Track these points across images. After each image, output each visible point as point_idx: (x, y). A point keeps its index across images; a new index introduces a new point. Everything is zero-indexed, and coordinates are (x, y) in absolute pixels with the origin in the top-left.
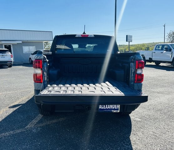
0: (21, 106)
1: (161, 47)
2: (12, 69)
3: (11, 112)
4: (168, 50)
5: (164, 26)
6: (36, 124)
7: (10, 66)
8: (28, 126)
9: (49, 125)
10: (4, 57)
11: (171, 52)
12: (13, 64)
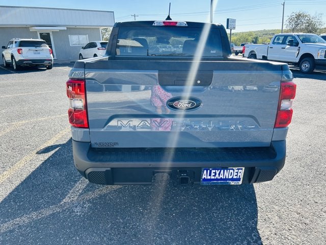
0: (58, 149)
1: (282, 38)
2: (51, 73)
3: (39, 164)
4: (294, 44)
5: (284, 5)
6: (81, 194)
7: (49, 68)
8: (66, 200)
9: (105, 195)
10: (39, 53)
11: (297, 48)
12: (54, 64)
